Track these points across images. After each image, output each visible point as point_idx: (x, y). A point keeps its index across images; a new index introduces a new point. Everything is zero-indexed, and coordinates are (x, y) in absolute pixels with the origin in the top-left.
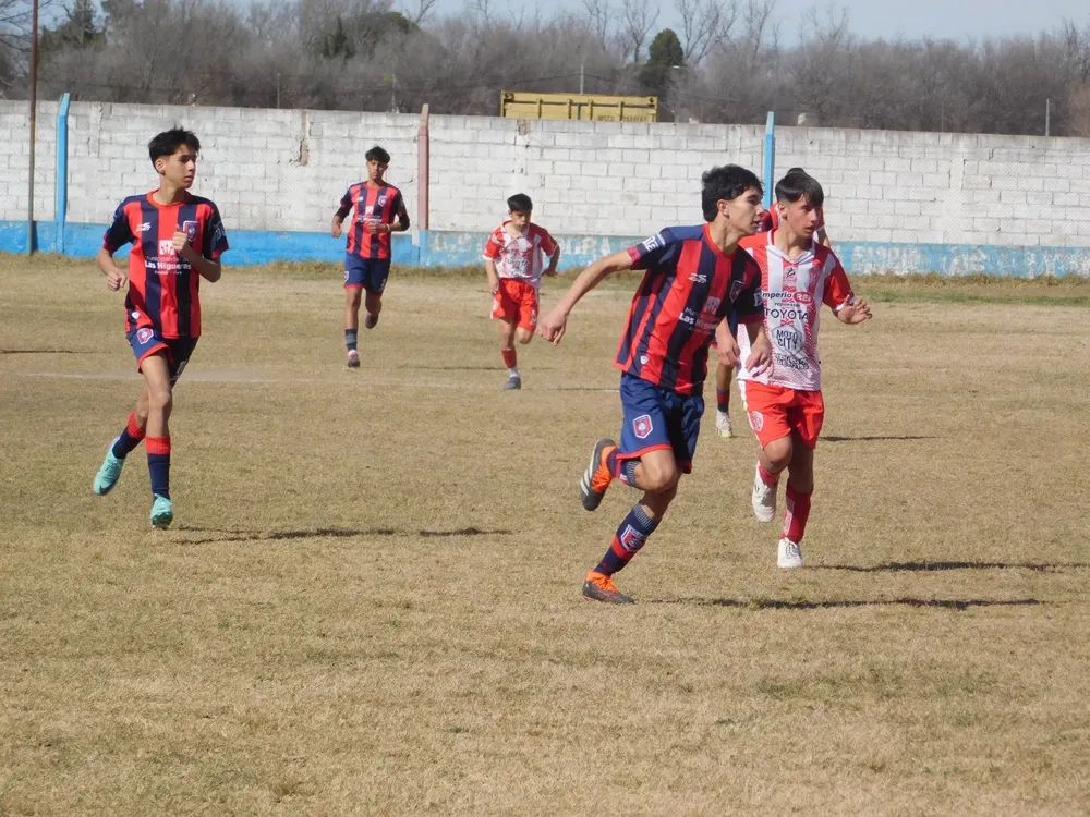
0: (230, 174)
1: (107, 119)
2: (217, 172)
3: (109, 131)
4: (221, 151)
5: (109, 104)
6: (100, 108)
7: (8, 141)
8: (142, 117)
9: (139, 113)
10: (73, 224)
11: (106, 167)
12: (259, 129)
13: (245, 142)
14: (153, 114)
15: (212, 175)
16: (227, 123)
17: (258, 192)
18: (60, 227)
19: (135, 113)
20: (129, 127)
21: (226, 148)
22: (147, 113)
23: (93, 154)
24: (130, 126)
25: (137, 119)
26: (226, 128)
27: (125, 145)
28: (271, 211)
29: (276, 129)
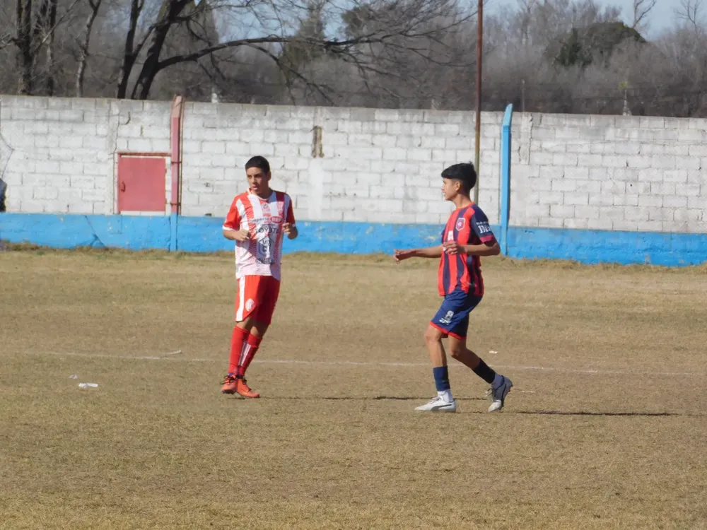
0: (654, 180)
1: (537, 128)
2: (641, 178)
3: (538, 139)
4: (646, 158)
5: (539, 114)
6: (530, 118)
7: (442, 149)
8: (571, 126)
9: (568, 123)
10: (516, 228)
11: (536, 174)
12: (681, 137)
13: (668, 149)
14: (582, 123)
15: (636, 180)
16: (652, 132)
17: (680, 196)
18: (504, 229)
19: (564, 122)
20: (557, 136)
21: (651, 155)
22: (575, 122)
23: (523, 162)
24: (559, 134)
25: (566, 128)
26: (651, 136)
27: (554, 152)
28: (693, 214)
29: (699, 137)
